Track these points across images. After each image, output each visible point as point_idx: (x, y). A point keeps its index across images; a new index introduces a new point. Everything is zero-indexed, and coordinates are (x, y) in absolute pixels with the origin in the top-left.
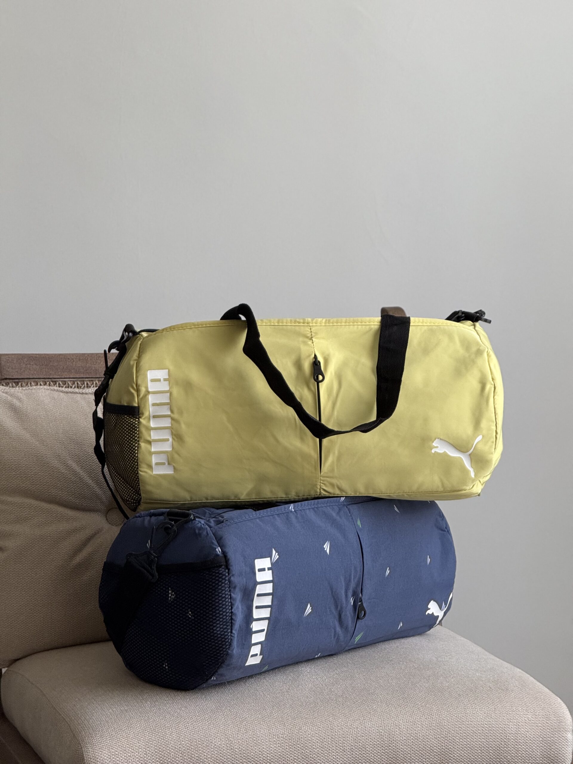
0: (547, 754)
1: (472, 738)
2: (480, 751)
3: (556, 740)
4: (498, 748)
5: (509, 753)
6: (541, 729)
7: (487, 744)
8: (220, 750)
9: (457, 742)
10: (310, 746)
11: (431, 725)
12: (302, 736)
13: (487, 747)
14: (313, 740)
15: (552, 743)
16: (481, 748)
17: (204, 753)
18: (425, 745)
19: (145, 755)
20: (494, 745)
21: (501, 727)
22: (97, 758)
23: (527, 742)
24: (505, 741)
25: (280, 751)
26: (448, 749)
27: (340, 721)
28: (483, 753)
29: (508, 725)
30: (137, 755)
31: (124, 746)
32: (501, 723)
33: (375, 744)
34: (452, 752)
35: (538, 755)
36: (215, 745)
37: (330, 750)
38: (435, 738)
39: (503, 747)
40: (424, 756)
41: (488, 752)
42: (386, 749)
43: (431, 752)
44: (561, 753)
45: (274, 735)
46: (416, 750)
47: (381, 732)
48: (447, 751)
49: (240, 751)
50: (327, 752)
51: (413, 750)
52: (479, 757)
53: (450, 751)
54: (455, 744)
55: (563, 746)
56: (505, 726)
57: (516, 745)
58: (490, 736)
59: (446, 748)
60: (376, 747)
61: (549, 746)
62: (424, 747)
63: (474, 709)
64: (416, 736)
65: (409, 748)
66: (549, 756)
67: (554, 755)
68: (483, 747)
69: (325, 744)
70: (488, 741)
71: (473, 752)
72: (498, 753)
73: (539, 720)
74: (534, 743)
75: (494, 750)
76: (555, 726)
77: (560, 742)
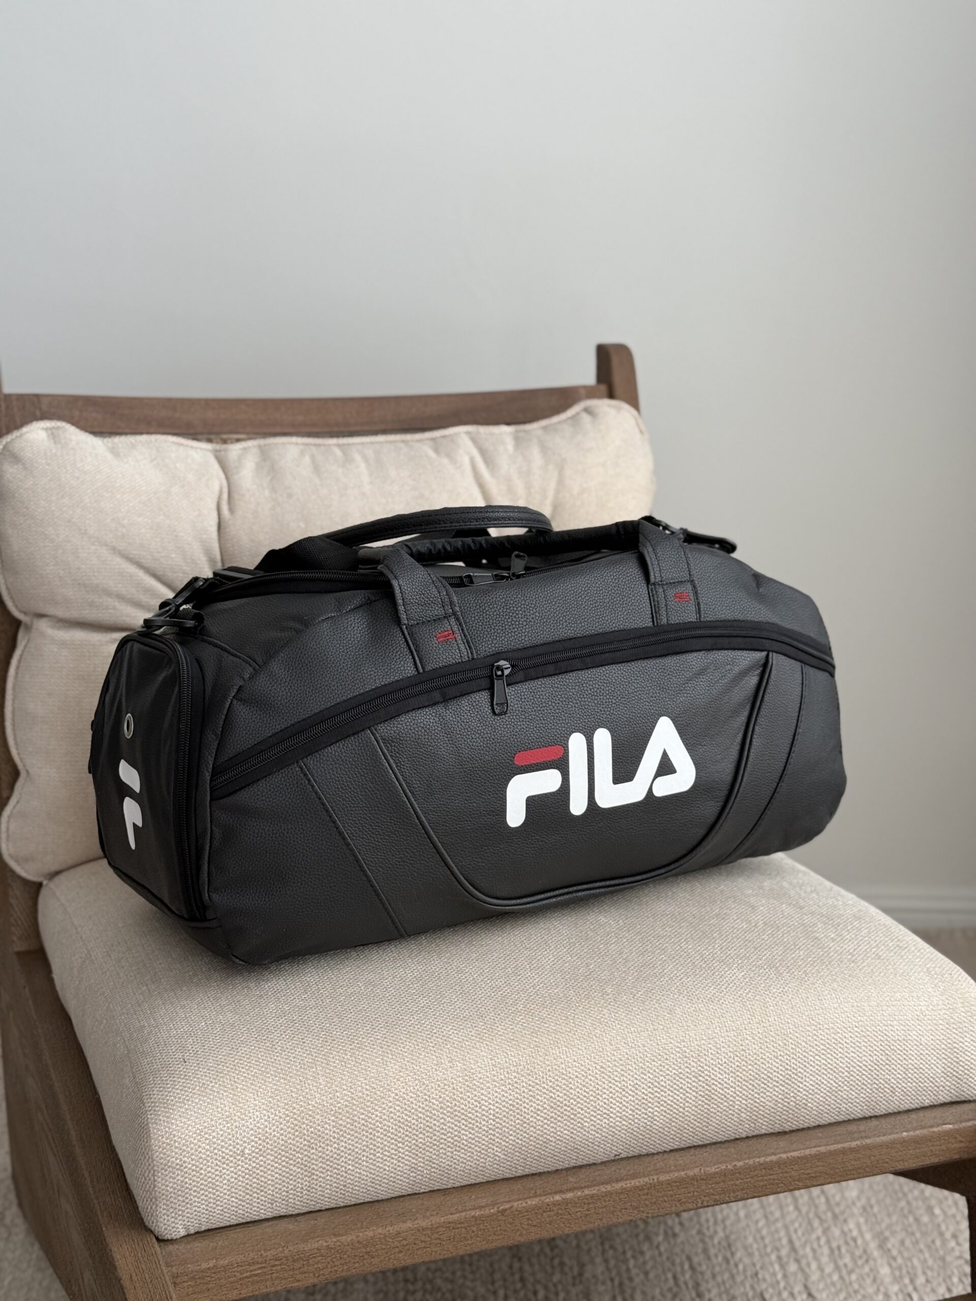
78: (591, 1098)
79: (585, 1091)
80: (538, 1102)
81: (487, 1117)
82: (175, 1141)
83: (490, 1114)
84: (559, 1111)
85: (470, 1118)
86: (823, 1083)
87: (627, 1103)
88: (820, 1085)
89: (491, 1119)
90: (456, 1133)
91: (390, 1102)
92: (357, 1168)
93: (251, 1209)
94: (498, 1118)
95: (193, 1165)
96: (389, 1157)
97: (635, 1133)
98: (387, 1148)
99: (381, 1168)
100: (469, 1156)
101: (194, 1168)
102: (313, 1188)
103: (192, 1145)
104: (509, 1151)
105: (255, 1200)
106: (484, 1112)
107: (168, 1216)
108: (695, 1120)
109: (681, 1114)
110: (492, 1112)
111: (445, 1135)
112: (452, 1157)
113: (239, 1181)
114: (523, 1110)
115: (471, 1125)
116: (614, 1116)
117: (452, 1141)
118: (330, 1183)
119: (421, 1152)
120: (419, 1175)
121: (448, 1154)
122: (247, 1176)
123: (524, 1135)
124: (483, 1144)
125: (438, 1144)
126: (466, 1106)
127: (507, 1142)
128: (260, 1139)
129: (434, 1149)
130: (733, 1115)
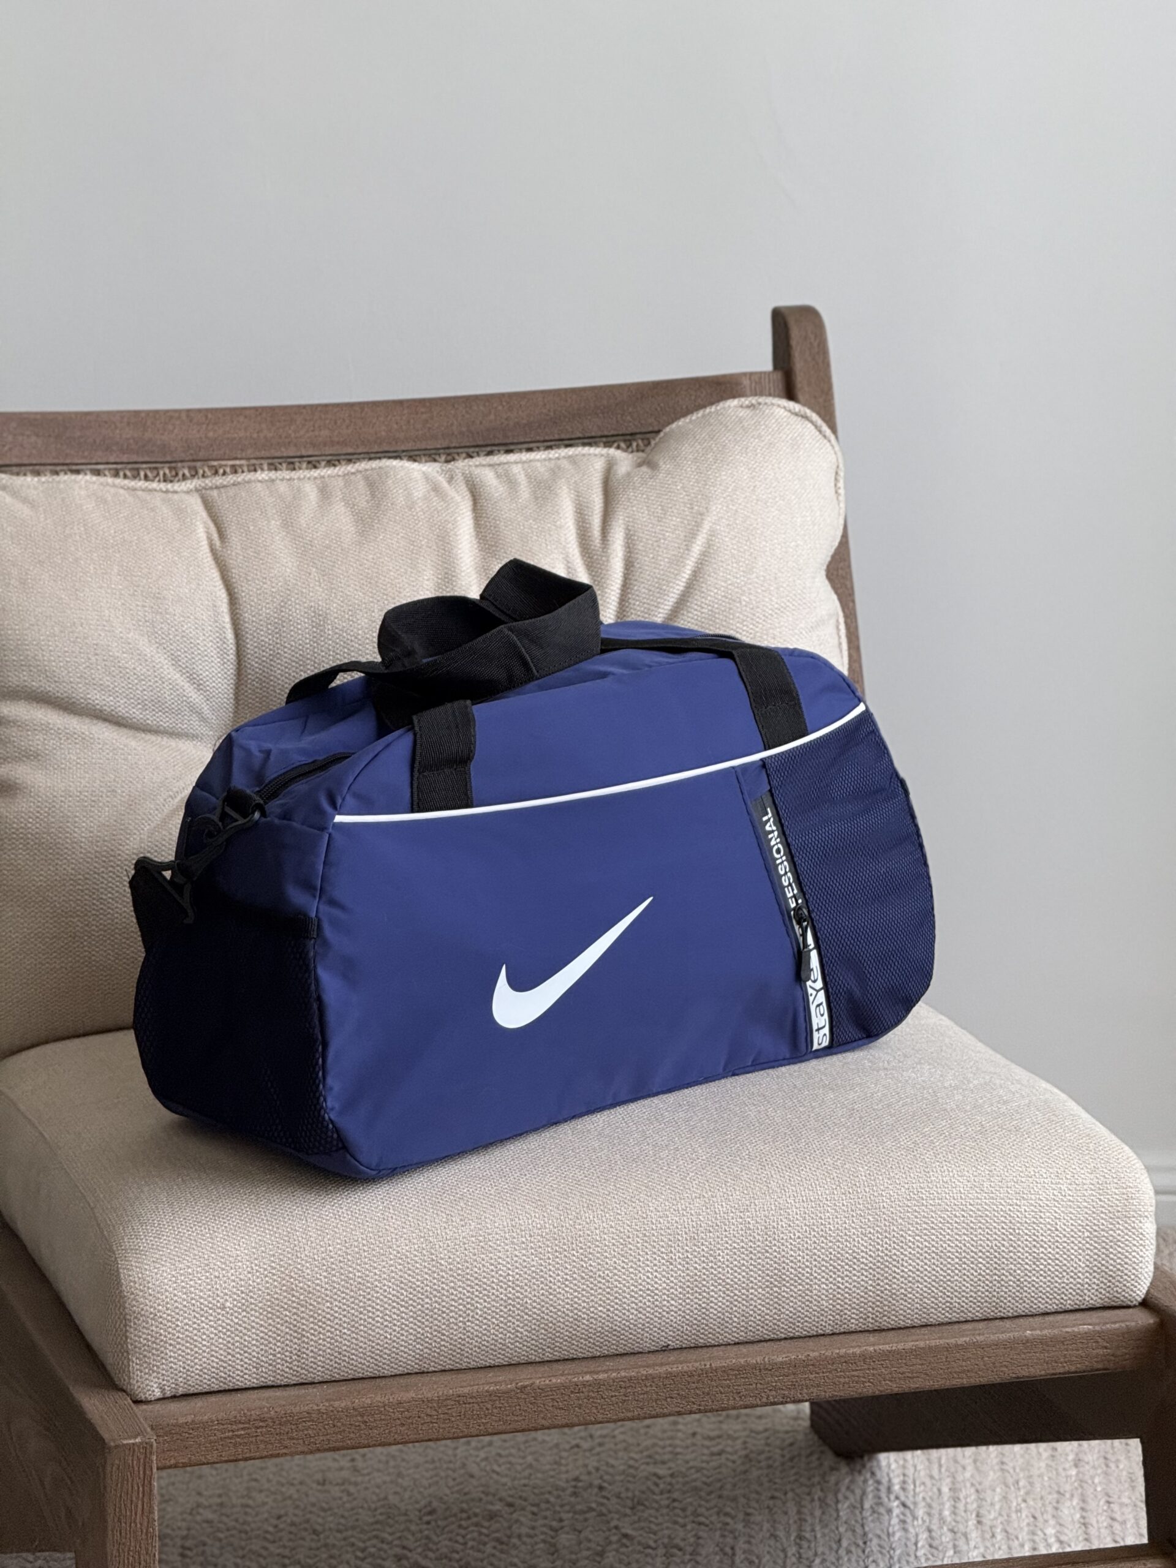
0: (1099, 1265)
1: (941, 1234)
2: (957, 1260)
3: (1119, 1235)
4: (996, 1254)
5: (1019, 1263)
6: (1086, 1213)
7: (972, 1246)
8: (408, 1263)
9: (910, 1241)
10: (598, 1252)
11: (853, 1208)
12: (581, 1233)
13: (972, 1251)
14: (605, 1239)
15: (1111, 1241)
16: (960, 1254)
17: (375, 1268)
18: (842, 1249)
19: (250, 1275)
20: (988, 1248)
21: (1002, 1210)
22: (149, 1282)
23: (1057, 1241)
24: (1011, 1240)
25: (535, 1263)
26: (891, 1257)
27: (661, 1200)
28: (965, 1263)
29: (1017, 1205)
30: (232, 1275)
31: (206, 1256)
32: (1002, 1201)
33: (735, 1248)
34: (898, 1262)
35: (1080, 1266)
36: (398, 1253)
37: (639, 1260)
38: (862, 1233)
39: (1006, 1251)
40: (839, 1271)
41: (976, 1262)
42: (759, 1258)
43: (855, 1264)
44: (1129, 1262)
45: (521, 1230)
46: (823, 1260)
47: (749, 1223)
48: (887, 1261)
49: (450, 1264)
50: (634, 1266)
51: (815, 1260)
52: (957, 1272)
53: (894, 1260)
54: (905, 1247)
55: (1135, 1248)
56: (1011, 1208)
57: (1035, 1246)
58: (980, 1228)
59: (886, 1255)
60: (738, 1253)
61: (1104, 1248)
62: (839, 1253)
63: (946, 1173)
64: (822, 1230)
65: (807, 1255)
66: (1103, 1268)
67: (1115, 1267)
68: (964, 1251)
69: (630, 1249)
70: (975, 1239)
71: (944, 1262)
72: (996, 1263)
73: (1085, 1196)
74: (1073, 1242)
75: (988, 1257)
76: (1117, 1206)
77: (1127, 1240)
78: (631, 1270)
79: (623, 1262)
80: (567, 1271)
81: (505, 1284)
82: (149, 1288)
83: (509, 1281)
84: (592, 1283)
85: (486, 1284)
86: (926, 1270)
87: (676, 1278)
88: (922, 1272)
89: (510, 1286)
90: (469, 1300)
91: (391, 1260)
92: (353, 1332)
93: (234, 1373)
94: (518, 1286)
95: (168, 1315)
96: (390, 1322)
97: (688, 1317)
98: (388, 1312)
99: (381, 1335)
100: (485, 1329)
101: (169, 1318)
102: (304, 1353)
103: (167, 1294)
104: (533, 1327)
105: (238, 1361)
106: (501, 1278)
107: (141, 1372)
108: (763, 1306)
109: (744, 1297)
110: (511, 1278)
111: (456, 1302)
112: (464, 1329)
113: (220, 1337)
114: (549, 1279)
115: (486, 1292)
116: (660, 1294)
117: (464, 1309)
118: (324, 1348)
119: (427, 1320)
120: (426, 1348)
121: (461, 1324)
122: (228, 1333)
123: (551, 1308)
124: (502, 1316)
125: (447, 1311)
126: (480, 1269)
127: (530, 1316)
128: (242, 1292)
129: (444, 1318)
130: (811, 1302)
